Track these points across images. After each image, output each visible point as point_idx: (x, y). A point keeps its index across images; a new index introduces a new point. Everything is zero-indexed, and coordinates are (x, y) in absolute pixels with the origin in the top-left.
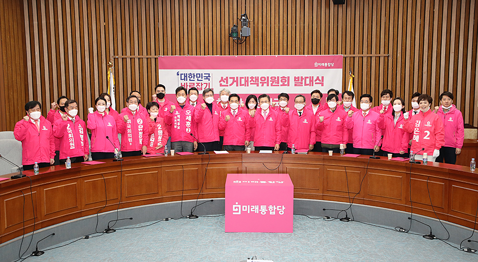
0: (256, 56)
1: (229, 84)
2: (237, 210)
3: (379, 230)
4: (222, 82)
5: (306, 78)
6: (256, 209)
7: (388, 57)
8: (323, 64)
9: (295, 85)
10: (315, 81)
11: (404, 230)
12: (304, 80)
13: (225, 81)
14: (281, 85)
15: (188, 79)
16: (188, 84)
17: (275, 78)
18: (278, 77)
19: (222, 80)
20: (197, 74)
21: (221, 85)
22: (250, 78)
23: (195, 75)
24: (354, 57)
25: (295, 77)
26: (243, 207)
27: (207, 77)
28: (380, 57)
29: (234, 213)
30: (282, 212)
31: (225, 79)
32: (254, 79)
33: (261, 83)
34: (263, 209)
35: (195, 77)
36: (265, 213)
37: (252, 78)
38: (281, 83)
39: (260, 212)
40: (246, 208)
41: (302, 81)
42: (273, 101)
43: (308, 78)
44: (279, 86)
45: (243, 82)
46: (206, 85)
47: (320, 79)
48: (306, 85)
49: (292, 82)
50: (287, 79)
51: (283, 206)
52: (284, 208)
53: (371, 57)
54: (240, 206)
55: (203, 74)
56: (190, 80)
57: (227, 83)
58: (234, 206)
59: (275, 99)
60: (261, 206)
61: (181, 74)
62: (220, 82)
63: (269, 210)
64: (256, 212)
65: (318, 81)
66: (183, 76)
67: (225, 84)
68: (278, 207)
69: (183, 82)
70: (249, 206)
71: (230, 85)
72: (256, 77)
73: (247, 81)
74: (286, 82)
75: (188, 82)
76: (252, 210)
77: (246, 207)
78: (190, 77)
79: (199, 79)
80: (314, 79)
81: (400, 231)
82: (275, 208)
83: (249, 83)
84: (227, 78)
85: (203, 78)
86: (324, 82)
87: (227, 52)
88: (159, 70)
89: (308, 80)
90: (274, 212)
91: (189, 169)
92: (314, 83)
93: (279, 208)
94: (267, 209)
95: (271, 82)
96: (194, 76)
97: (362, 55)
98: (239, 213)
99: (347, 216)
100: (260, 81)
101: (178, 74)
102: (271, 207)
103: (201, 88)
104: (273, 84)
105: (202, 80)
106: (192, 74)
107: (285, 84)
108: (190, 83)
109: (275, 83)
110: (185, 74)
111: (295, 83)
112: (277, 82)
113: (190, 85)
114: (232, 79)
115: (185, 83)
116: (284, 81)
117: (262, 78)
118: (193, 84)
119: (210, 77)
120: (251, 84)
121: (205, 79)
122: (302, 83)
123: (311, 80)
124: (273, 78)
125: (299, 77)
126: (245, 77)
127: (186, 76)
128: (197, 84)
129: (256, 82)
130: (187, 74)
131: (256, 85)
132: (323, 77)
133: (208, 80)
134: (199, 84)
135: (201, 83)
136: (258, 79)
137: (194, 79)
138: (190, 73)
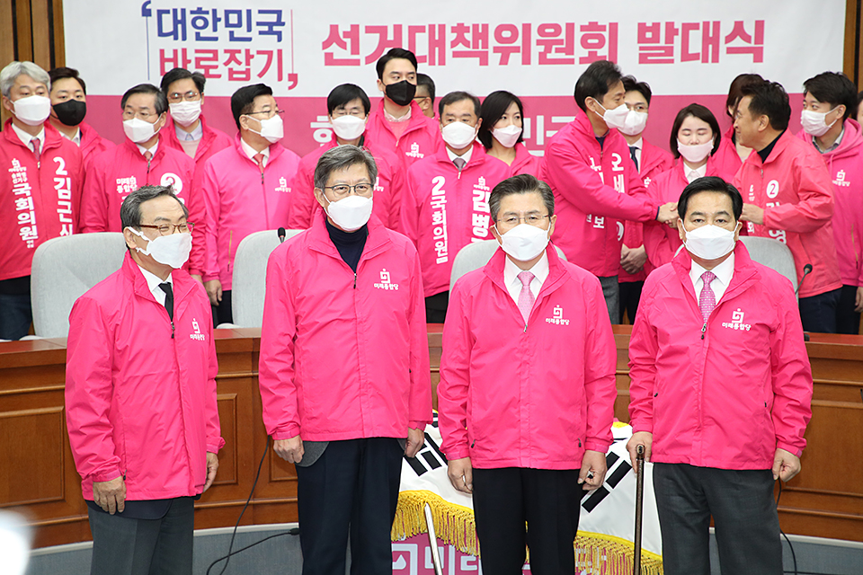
1: (362, 57)
4: (334, 48)
5: (688, 27)
9: (643, 59)
10: (729, 39)
12: (678, 39)
13: (348, 41)
14: (582, 61)
15: (191, 31)
16: (191, 56)
17: (557, 28)
18: (570, 27)
19: (334, 37)
20: (227, 13)
21: (330, 60)
22: (454, 30)
23: (221, 14)
25: (642, 28)
27: (270, 25)
31: (346, 34)
32: (469, 36)
35: (221, 25)
37: (460, 29)
38: (580, 52)
41: (669, 39)
42: (546, 129)
43: (696, 26)
44: (571, 61)
45: (422, 48)
46: (266, 56)
47: (750, 30)
48: (686, 56)
49: (628, 45)
50: (606, 34)
55: (255, 13)
56: (198, 38)
57: (355, 50)
59: (555, 120)
61: (160, 13)
62: (326, 44)
65: (738, 42)
66: (168, 19)
67: (345, 54)
69: (169, 45)
71: (370, 60)
72: (476, 26)
73: (437, 44)
74: (601, 45)
75: (191, 44)
78: (200, 23)
79: (239, 32)
80: (726, 30)
83: (449, 51)
84: (355, 28)
85: (256, 29)
86: (768, 46)
89: (695, 38)
92: (723, 47)
95: (542, 48)
96: (216, 20)
101: (146, 13)
103: (244, 70)
104: (549, 56)
105: (250, 39)
106: (207, 13)
107: (598, 55)
108: (197, 51)
109: (558, 51)
110: (175, 11)
111: (641, 48)
112: (564, 46)
113: (198, 60)
114: (378, 35)
115: (175, 52)
116: (596, 41)
117: (500, 29)
118: (211, 55)
119: (283, 24)
120: (456, 54)
121: (261, 33)
122: (670, 51)
123: (711, 40)
124: (547, 31)
125: (656, 26)
126: (432, 27)
127: (179, 22)
128: (228, 55)
129: (476, 46)
130: (183, 11)
131: (478, 59)
132: (763, 22)
133: (276, 36)
134: (237, 55)
135: (247, 51)
136: (484, 36)
137: (215, 34)
138: (200, 9)
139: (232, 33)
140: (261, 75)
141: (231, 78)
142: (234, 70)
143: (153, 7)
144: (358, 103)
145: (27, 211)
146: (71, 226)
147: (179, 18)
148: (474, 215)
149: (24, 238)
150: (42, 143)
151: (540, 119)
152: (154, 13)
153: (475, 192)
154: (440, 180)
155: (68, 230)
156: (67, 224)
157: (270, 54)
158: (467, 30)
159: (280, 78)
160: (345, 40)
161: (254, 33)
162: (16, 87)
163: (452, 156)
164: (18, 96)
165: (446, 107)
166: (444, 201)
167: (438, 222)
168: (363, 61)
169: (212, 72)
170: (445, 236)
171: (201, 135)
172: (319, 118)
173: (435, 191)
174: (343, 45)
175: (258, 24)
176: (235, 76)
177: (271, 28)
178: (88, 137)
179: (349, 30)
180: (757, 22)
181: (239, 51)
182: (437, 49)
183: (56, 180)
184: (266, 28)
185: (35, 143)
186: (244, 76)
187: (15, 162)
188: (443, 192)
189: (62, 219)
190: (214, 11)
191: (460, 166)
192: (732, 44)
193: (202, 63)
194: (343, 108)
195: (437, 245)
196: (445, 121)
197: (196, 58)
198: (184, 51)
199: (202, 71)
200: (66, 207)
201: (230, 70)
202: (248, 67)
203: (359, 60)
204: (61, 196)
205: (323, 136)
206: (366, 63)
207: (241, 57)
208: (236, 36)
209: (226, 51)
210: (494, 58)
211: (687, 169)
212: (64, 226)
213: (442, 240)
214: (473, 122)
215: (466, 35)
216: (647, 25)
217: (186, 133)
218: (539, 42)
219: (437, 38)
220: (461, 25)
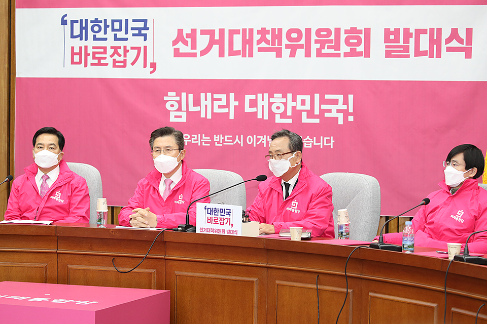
1: (198, 51)
4: (180, 45)
5: (419, 32)
9: (388, 54)
10: (448, 41)
12: (412, 41)
13: (189, 40)
14: (346, 55)
15: (91, 34)
16: (90, 51)
17: (328, 31)
18: (338, 31)
19: (180, 37)
20: (113, 21)
21: (177, 53)
22: (259, 32)
23: (109, 23)
25: (387, 32)
27: (140, 29)
31: (188, 36)
32: (269, 37)
35: (109, 29)
37: (263, 32)
38: (345, 48)
41: (406, 41)
42: (321, 104)
43: (424, 31)
44: (338, 55)
45: (238, 45)
46: (137, 50)
47: (463, 35)
48: (418, 53)
49: (378, 44)
50: (362, 36)
55: (130, 22)
56: (95, 39)
57: (194, 46)
59: (327, 97)
61: (73, 22)
62: (175, 43)
65: (454, 44)
66: (77, 27)
67: (187, 49)
69: (77, 43)
71: (203, 53)
72: (274, 30)
73: (247, 42)
74: (358, 44)
75: (90, 43)
78: (96, 29)
79: (121, 35)
80: (446, 34)
83: (255, 47)
84: (194, 31)
85: (130, 32)
86: (474, 46)
88: (16, 9)
89: (425, 41)
92: (444, 47)
95: (318, 46)
96: (106, 26)
101: (64, 22)
103: (123, 60)
104: (323, 51)
105: (126, 39)
106: (101, 22)
107: (357, 51)
108: (94, 48)
109: (329, 47)
110: (81, 21)
111: (387, 47)
112: (333, 44)
113: (94, 53)
114: (209, 36)
115: (81, 48)
116: (356, 41)
117: (290, 32)
118: (102, 50)
119: (148, 29)
120: (260, 50)
121: (134, 35)
122: (407, 49)
123: (435, 40)
124: (322, 33)
125: (397, 31)
126: (244, 30)
127: (84, 28)
128: (113, 50)
129: (273, 44)
130: (86, 21)
131: (275, 53)
132: (472, 29)
133: (143, 37)
134: (118, 50)
135: (125, 47)
136: (279, 37)
137: (105, 36)
138: (96, 19)
139: (115, 35)
140: (133, 64)
141: (114, 66)
142: (117, 60)
143: (67, 19)
147: (84, 26)
151: (317, 96)
152: (69, 23)
157: (139, 49)
158: (268, 32)
159: (145, 66)
160: (187, 39)
161: (129, 36)
168: (198, 54)
169: (102, 61)
172: (169, 94)
174: (186, 43)
175: (132, 29)
176: (117, 64)
177: (140, 32)
179: (190, 32)
180: (467, 29)
181: (120, 48)
182: (247, 45)
184: (137, 32)
186: (122, 64)
190: (105, 21)
192: (449, 45)
193: (97, 56)
197: (93, 52)
198: (86, 47)
199: (96, 61)
201: (114, 60)
202: (125, 58)
203: (196, 53)
205: (172, 106)
206: (201, 56)
207: (121, 51)
208: (118, 37)
209: (112, 48)
215: (267, 35)
216: (391, 30)
218: (316, 42)
219: (247, 38)
220: (263, 29)
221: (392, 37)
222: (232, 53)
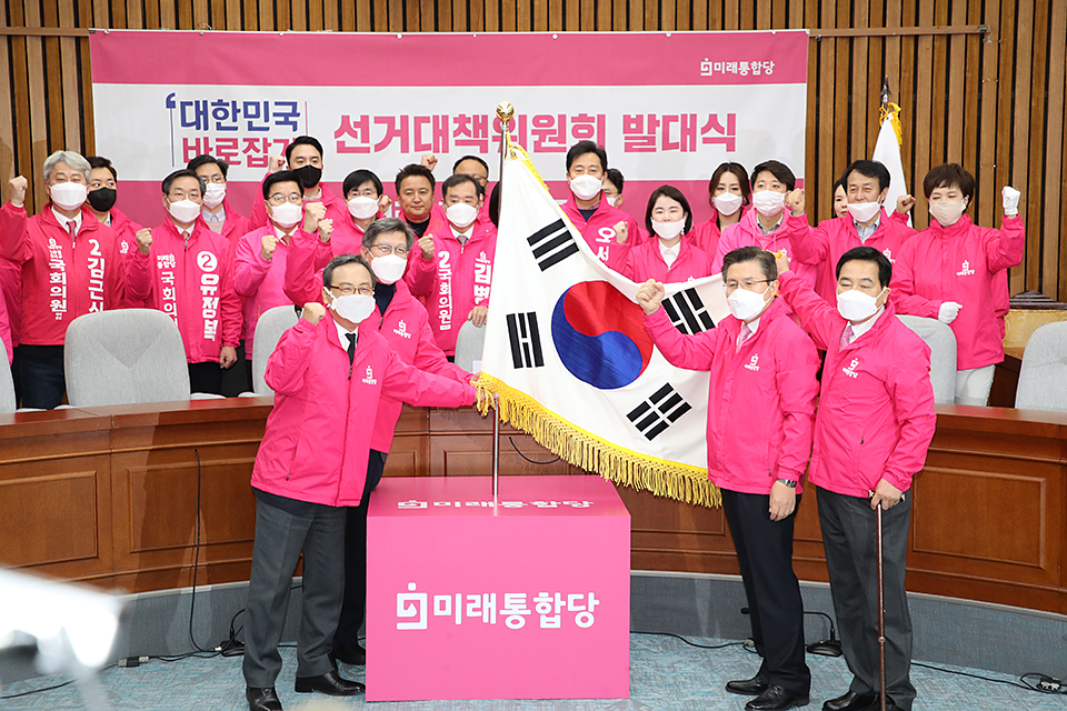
0: (475, 34)
1: (371, 146)
2: (412, 611)
3: (962, 686)
4: (346, 137)
5: (668, 119)
6: (484, 606)
7: (982, 35)
8: (733, 67)
9: (628, 148)
10: (705, 130)
11: (1055, 686)
12: (659, 130)
13: (359, 130)
15: (212, 121)
16: (213, 144)
17: (550, 119)
18: (562, 118)
19: (345, 126)
20: (246, 104)
21: (342, 148)
23: (240, 106)
24: (851, 39)
25: (627, 119)
26: (437, 599)
27: (286, 115)
28: (949, 36)
29: (400, 626)
30: (585, 620)
31: (356, 124)
32: (470, 126)
33: (495, 139)
34: (515, 606)
35: (240, 115)
36: (522, 622)
37: (462, 120)
39: (501, 618)
40: (448, 605)
41: (652, 130)
43: (675, 119)
45: (427, 138)
47: (723, 122)
48: (667, 146)
49: (615, 135)
50: (595, 125)
51: (591, 595)
52: (593, 602)
53: (916, 37)
54: (423, 597)
55: (271, 105)
56: (219, 127)
57: (365, 139)
58: (401, 598)
60: (507, 596)
61: (183, 104)
62: (338, 134)
63: (538, 609)
64: (485, 620)
65: (713, 133)
66: (191, 110)
67: (357, 143)
68: (571, 598)
69: (193, 134)
70: (459, 597)
71: (379, 147)
72: (476, 117)
73: (441, 133)
74: (590, 135)
75: (213, 134)
76: (470, 613)
77: (448, 599)
78: (221, 114)
79: (257, 123)
80: (702, 122)
81: (1040, 688)
82: (559, 604)
83: (452, 140)
85: (273, 119)
86: (736, 136)
87: (364, 18)
89: (675, 130)
90: (557, 619)
91: (223, 461)
92: (699, 137)
93: (577, 603)
94: (531, 605)
95: (537, 138)
96: (236, 111)
97: (881, 31)
98: (423, 625)
99: (833, 634)
100: (492, 132)
101: (170, 104)
102: (543, 599)
103: (262, 157)
104: (543, 145)
105: (267, 129)
106: (228, 104)
108: (218, 140)
109: (551, 139)
110: (197, 102)
111: (626, 138)
112: (557, 136)
113: (219, 148)
114: (386, 125)
115: (198, 140)
116: (586, 131)
118: (231, 144)
119: (298, 115)
120: (458, 143)
121: (277, 123)
122: (652, 141)
123: (689, 130)
124: (541, 121)
125: (640, 117)
126: (436, 118)
127: (201, 113)
128: (247, 143)
129: (476, 135)
130: (205, 103)
131: (478, 147)
132: (734, 115)
133: (291, 126)
134: (255, 143)
135: (265, 140)
136: (484, 126)
137: (234, 125)
138: (220, 101)
139: (250, 123)
141: (250, 165)
142: (253, 157)
143: (177, 100)
144: (370, 185)
145: (60, 285)
146: (102, 304)
147: (201, 109)
148: (476, 287)
149: (53, 310)
150: (79, 226)
152: (178, 105)
153: (477, 265)
154: (446, 254)
155: (98, 307)
156: (98, 302)
158: (468, 120)
160: (355, 129)
161: (271, 123)
162: (54, 173)
163: (456, 234)
164: (54, 181)
165: (449, 188)
166: (450, 273)
167: (444, 293)
168: (372, 149)
169: (232, 159)
170: (450, 305)
171: (224, 217)
173: (442, 264)
174: (354, 135)
175: (275, 115)
176: (254, 162)
177: (286, 119)
178: (118, 221)
179: (359, 120)
180: (729, 115)
181: (258, 140)
182: (441, 138)
183: (90, 260)
184: (282, 119)
185: (72, 225)
186: (262, 163)
187: (52, 241)
188: (449, 265)
189: (93, 296)
190: (234, 103)
191: (463, 242)
192: (705, 135)
193: (223, 151)
194: (356, 190)
195: (441, 313)
196: (449, 203)
197: (218, 146)
198: (206, 139)
199: (223, 158)
200: (98, 286)
201: (249, 157)
203: (369, 148)
204: (93, 275)
206: (376, 150)
207: (259, 145)
208: (254, 125)
209: (245, 140)
210: (493, 146)
211: (663, 248)
212: (94, 303)
213: (447, 309)
214: (475, 202)
215: (467, 125)
216: (632, 117)
217: (211, 215)
218: (534, 132)
219: (440, 128)
220: (462, 116)
221: (633, 126)
222: (420, 147)
